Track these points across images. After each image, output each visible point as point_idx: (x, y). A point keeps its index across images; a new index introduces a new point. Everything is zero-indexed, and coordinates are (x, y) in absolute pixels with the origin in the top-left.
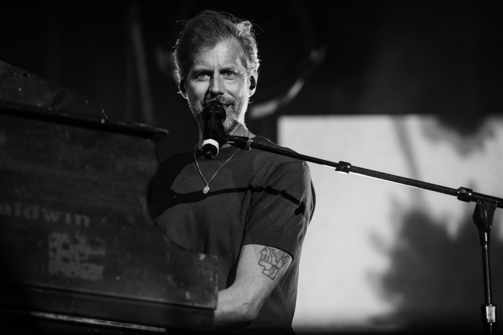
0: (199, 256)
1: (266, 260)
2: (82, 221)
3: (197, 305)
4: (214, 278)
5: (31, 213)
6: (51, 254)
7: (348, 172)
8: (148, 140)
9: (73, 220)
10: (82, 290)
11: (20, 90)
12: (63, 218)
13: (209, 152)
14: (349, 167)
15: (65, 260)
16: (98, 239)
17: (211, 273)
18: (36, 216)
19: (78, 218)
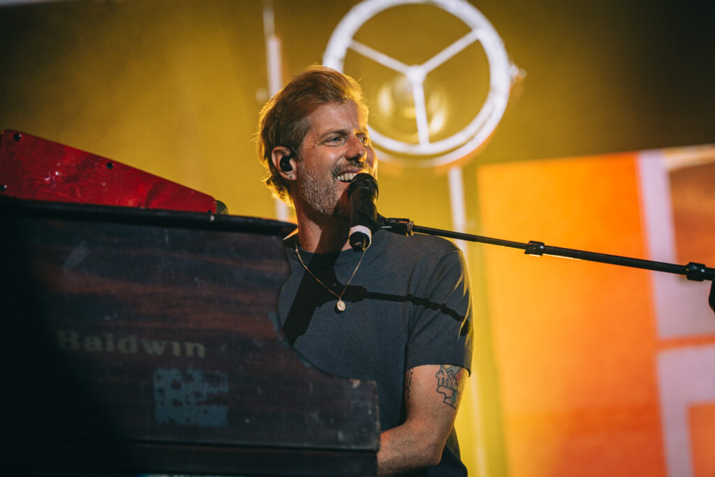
0: (352, 383)
1: (444, 385)
2: (195, 350)
3: (354, 447)
4: (374, 410)
5: (128, 346)
6: (157, 396)
7: (541, 255)
8: (274, 238)
9: (183, 350)
10: (201, 441)
11: (104, 184)
12: (169, 349)
13: (358, 244)
14: (542, 247)
15: (177, 403)
16: (217, 372)
17: (369, 404)
18: (134, 349)
19: (189, 347)
